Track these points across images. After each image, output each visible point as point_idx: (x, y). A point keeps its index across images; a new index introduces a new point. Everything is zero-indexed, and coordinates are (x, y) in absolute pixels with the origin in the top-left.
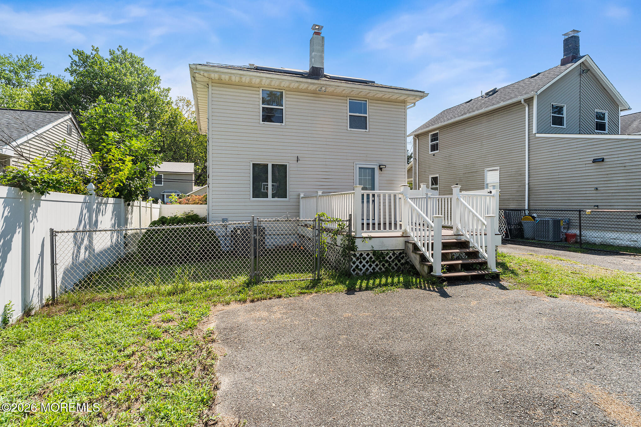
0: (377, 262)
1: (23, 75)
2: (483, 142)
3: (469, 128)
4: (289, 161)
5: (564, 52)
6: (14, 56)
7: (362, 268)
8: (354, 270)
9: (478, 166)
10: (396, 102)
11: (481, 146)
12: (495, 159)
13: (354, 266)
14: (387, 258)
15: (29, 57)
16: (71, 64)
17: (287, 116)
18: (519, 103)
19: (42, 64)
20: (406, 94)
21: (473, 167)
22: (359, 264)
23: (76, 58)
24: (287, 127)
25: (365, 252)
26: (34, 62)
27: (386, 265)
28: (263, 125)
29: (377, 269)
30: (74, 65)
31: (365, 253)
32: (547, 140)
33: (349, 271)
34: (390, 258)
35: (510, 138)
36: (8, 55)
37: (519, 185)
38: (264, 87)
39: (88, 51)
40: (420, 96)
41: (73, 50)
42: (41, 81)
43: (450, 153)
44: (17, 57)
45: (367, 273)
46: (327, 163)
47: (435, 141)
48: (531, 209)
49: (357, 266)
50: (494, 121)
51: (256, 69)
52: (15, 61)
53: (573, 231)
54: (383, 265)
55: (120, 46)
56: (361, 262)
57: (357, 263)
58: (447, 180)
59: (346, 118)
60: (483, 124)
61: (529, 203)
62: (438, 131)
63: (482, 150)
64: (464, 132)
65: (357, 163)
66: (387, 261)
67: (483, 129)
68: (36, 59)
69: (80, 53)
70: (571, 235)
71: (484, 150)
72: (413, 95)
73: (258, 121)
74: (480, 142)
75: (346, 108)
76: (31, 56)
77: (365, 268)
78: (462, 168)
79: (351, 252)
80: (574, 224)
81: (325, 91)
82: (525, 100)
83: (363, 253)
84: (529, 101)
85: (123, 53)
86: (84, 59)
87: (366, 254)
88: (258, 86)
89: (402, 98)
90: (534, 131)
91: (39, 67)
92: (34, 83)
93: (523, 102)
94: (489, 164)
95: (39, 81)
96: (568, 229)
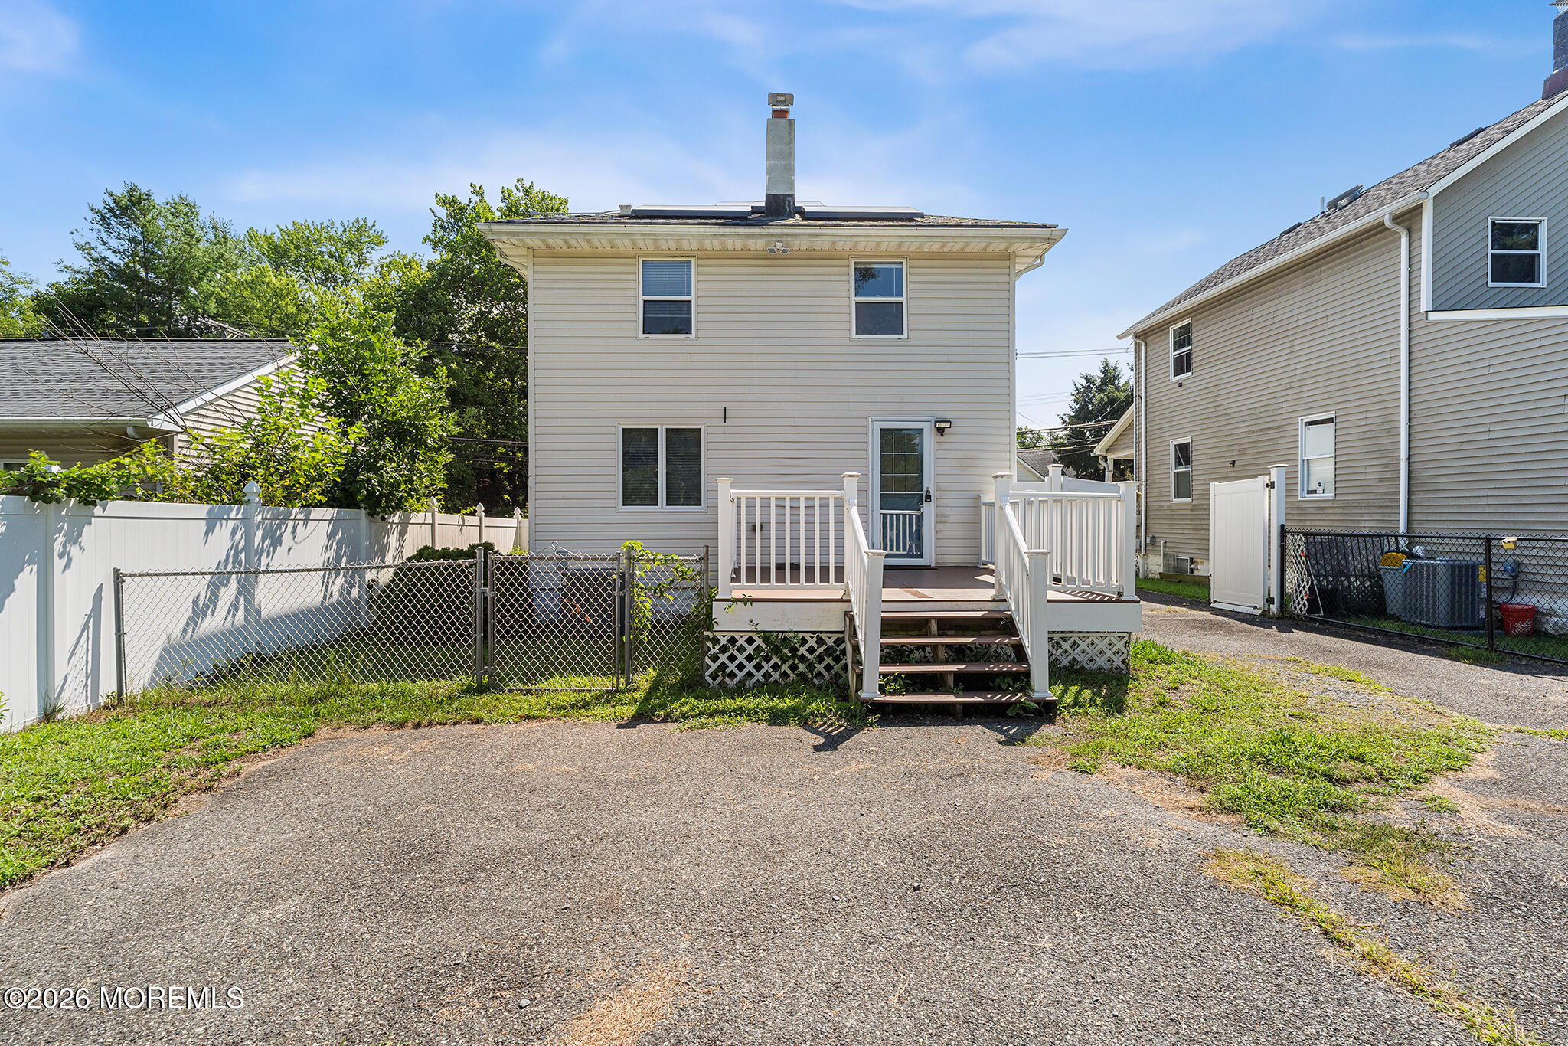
0: (775, 659)
1: (350, 258)
2: (1296, 342)
3: (1262, 307)
4: (705, 420)
5: (1555, 58)
6: (338, 225)
7: (736, 671)
8: (714, 676)
9: (1284, 411)
10: (982, 258)
11: (1290, 356)
12: (1323, 390)
13: (714, 666)
14: (803, 650)
15: (362, 223)
16: (434, 225)
17: (702, 317)
18: (1379, 229)
19: (384, 235)
20: (1003, 238)
21: (1271, 413)
22: (728, 662)
23: (442, 213)
24: (702, 341)
25: (742, 634)
26: (371, 232)
27: (802, 667)
28: (646, 342)
29: (776, 676)
30: (439, 229)
31: (742, 637)
32: (1459, 330)
33: (703, 676)
34: (811, 650)
35: (1363, 327)
36: (327, 223)
37: (1385, 462)
38: (646, 255)
39: (464, 197)
40: (1043, 238)
41: (437, 195)
42: (382, 268)
43: (1218, 378)
44: (342, 224)
45: (747, 683)
46: (799, 422)
47: (1184, 346)
48: (1417, 532)
49: (723, 666)
50: (1324, 282)
51: (636, 217)
52: (339, 234)
53: (1526, 599)
54: (793, 668)
55: (519, 180)
56: (732, 658)
57: (723, 658)
58: (1210, 451)
59: (845, 310)
60: (1295, 294)
61: (1409, 514)
62: (1188, 321)
63: (1294, 367)
64: (1249, 318)
65: (874, 418)
66: (803, 658)
67: (1297, 306)
68: (374, 226)
69: (449, 203)
70: (1522, 611)
71: (1298, 366)
72: (1021, 238)
73: (633, 333)
74: (1288, 345)
75: (846, 286)
76: (364, 221)
77: (745, 671)
78: (1244, 419)
79: (705, 633)
80: (1530, 577)
81: (784, 251)
82: (1398, 219)
83: (737, 638)
84: (1409, 218)
85: (527, 192)
86: (456, 211)
87: (745, 638)
88: (633, 253)
89: (998, 247)
90: (1425, 302)
91: (379, 241)
92: (369, 272)
93: (1388, 224)
94: (1309, 405)
95: (379, 269)
96: (1515, 591)
